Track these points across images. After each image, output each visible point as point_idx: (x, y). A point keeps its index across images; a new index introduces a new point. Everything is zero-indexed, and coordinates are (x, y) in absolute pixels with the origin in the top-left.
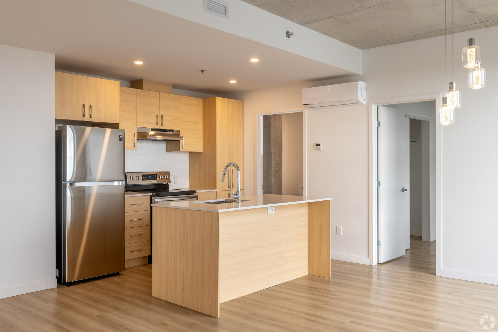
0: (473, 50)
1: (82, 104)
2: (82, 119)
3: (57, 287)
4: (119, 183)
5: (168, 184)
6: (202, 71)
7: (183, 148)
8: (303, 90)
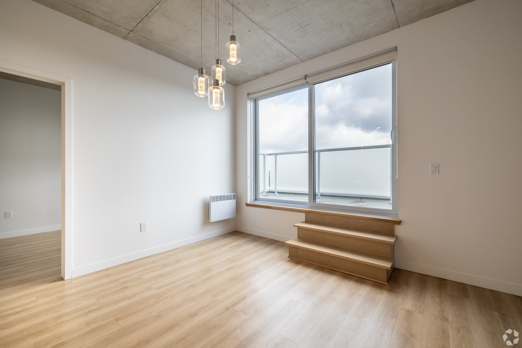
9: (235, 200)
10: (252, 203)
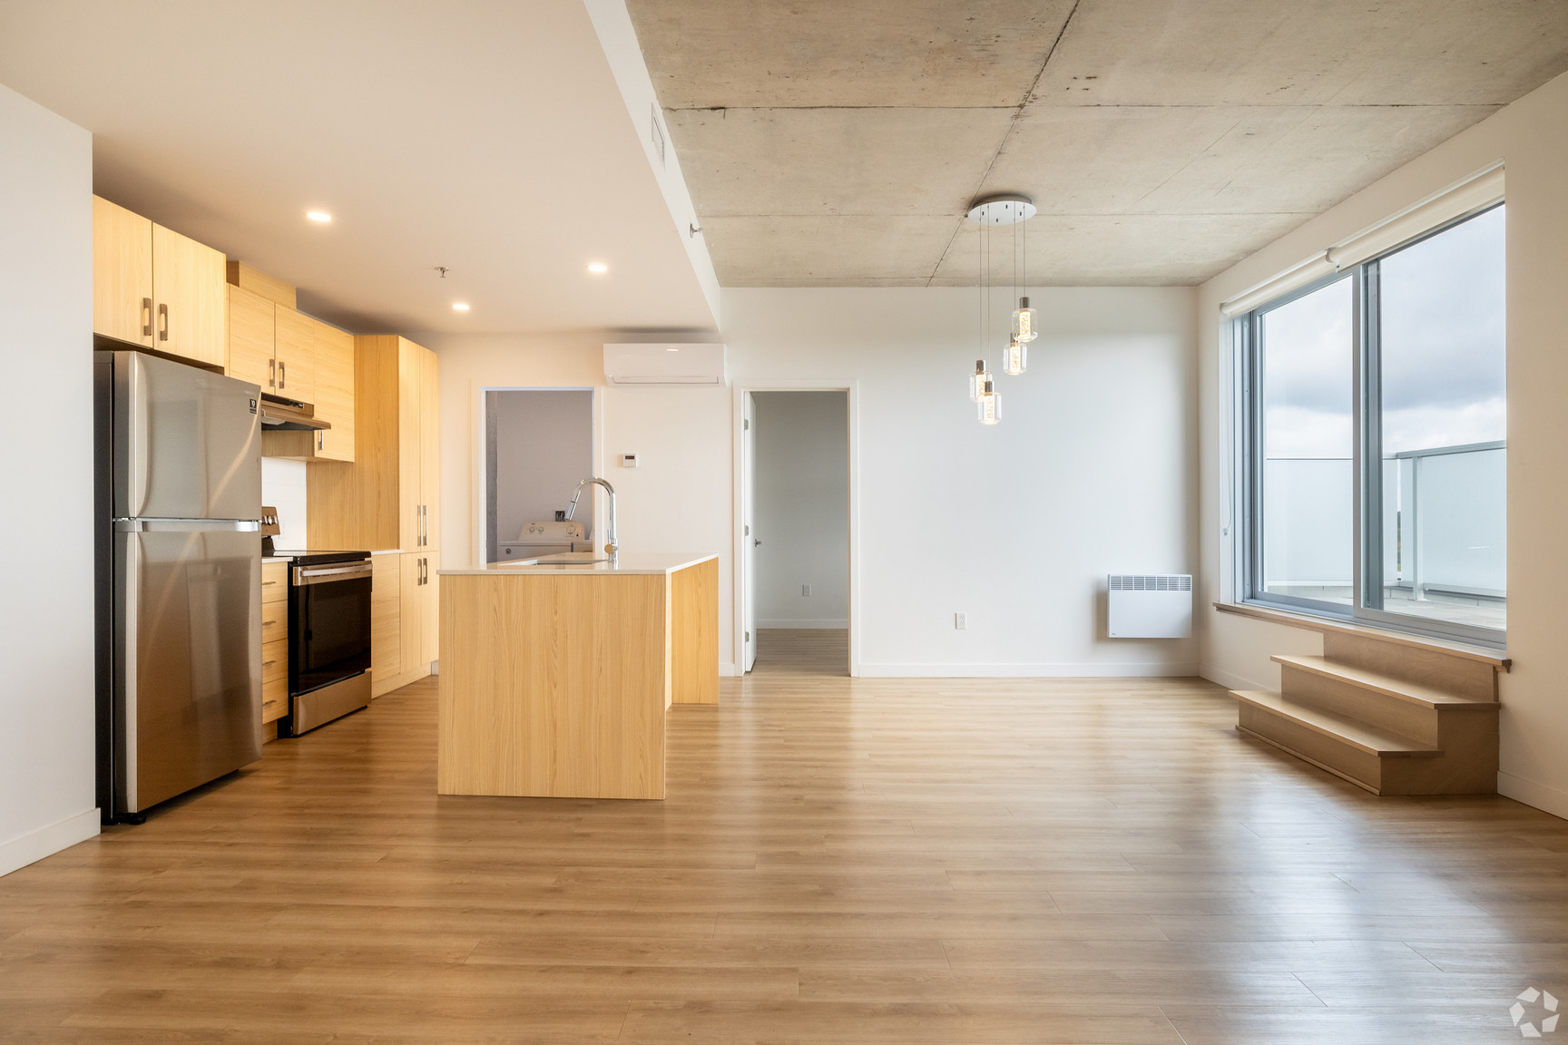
0: (1029, 314)
1: (141, 300)
2: (142, 340)
3: (102, 832)
4: (253, 526)
5: (269, 537)
6: (442, 269)
7: (320, 448)
8: (606, 346)
9: (1189, 594)
10: (1237, 606)
